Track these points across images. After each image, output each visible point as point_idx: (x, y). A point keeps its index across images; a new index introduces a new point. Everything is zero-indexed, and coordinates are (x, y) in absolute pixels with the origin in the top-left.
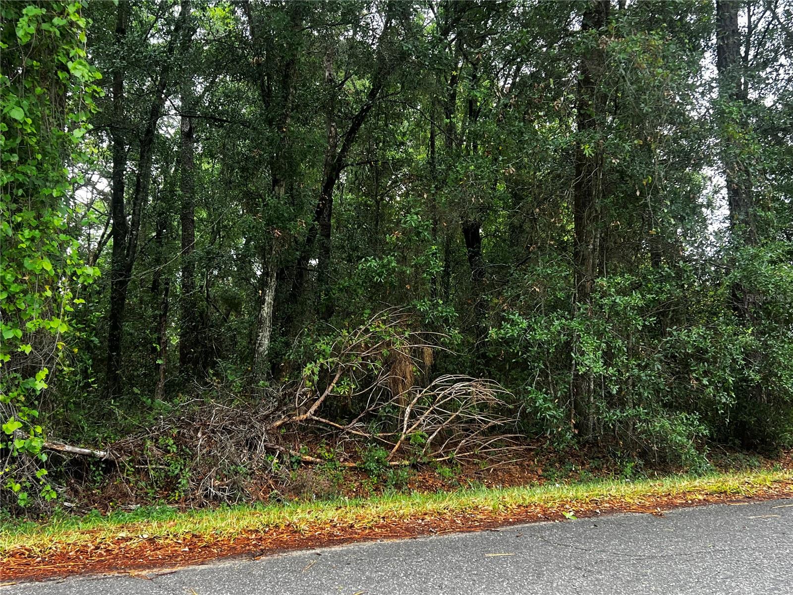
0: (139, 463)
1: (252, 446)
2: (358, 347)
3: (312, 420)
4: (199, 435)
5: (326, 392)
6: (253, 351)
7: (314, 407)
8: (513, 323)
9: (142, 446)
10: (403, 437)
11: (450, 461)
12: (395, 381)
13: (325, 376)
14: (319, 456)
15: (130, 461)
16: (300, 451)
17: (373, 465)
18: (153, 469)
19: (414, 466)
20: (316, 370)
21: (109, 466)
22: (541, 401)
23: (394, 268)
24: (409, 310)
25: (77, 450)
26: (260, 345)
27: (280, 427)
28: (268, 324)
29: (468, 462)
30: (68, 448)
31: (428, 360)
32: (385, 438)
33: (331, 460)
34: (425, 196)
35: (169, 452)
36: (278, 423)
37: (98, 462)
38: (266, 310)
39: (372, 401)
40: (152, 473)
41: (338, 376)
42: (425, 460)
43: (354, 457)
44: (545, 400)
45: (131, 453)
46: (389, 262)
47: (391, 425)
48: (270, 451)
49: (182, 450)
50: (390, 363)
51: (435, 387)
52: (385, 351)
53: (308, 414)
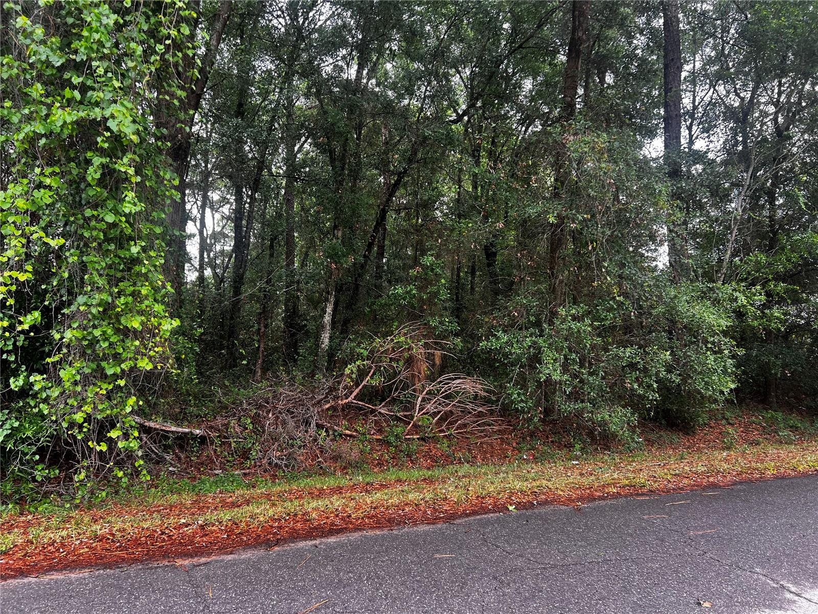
0: (225, 437)
1: (307, 423)
2: (386, 351)
3: (352, 403)
4: (270, 415)
5: (364, 383)
6: (318, 346)
7: (354, 394)
8: (498, 338)
9: (227, 426)
10: (415, 418)
11: (450, 435)
12: (413, 376)
13: (362, 373)
14: (356, 431)
15: (218, 437)
16: (343, 427)
17: (392, 439)
18: (234, 442)
19: (422, 439)
20: (355, 370)
21: (203, 440)
22: (516, 396)
23: (414, 294)
24: (425, 324)
25: (180, 430)
26: (322, 343)
27: (328, 409)
28: (328, 328)
29: (462, 437)
30: (173, 429)
31: (438, 361)
32: (405, 416)
33: (364, 434)
34: (440, 241)
35: (247, 429)
36: (327, 406)
37: (195, 438)
38: (327, 318)
39: (396, 389)
40: (233, 445)
41: (372, 371)
42: (431, 435)
43: (380, 431)
44: (519, 394)
45: (219, 431)
46: (411, 290)
47: (409, 406)
48: (319, 426)
49: (256, 428)
50: (410, 362)
51: (441, 382)
52: (406, 355)
53: (350, 399)
